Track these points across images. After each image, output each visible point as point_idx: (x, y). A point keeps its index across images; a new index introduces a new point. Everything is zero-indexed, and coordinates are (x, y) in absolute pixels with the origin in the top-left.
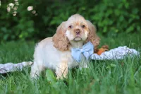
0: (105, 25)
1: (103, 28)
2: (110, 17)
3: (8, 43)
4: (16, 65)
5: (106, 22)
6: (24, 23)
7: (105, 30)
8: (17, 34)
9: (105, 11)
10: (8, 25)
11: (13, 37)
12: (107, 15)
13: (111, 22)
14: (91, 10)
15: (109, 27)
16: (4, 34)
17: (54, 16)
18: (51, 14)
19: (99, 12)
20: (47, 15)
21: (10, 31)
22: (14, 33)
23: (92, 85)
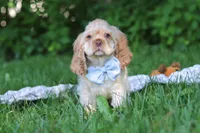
0: (170, 34)
1: (166, 39)
2: (177, 23)
3: (33, 58)
5: (172, 30)
6: (55, 30)
7: (170, 42)
8: (45, 45)
9: (171, 15)
11: (40, 49)
12: (174, 19)
13: (179, 31)
14: (150, 13)
15: (176, 37)
16: (27, 45)
19: (162, 16)
21: (36, 41)
22: (41, 45)
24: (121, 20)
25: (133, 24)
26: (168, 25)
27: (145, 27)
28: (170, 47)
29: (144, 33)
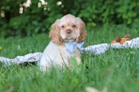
0: (129, 17)
1: (127, 20)
2: (134, 9)
3: (39, 36)
5: (130, 14)
6: (53, 16)
7: (129, 22)
8: (47, 27)
9: (129, 4)
10: (39, 18)
11: (44, 30)
12: (131, 7)
13: (135, 14)
14: (116, 4)
15: (133, 19)
16: (35, 27)
17: (81, 9)
18: (79, 7)
19: (123, 5)
20: (75, 9)
21: (41, 24)
22: (44, 26)
24: (96, 9)
25: (105, 11)
26: (128, 11)
27: (112, 13)
28: (129, 26)
29: (112, 17)
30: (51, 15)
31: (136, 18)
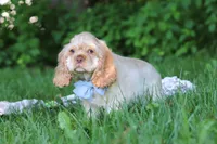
0: (144, 45)
1: (141, 49)
2: (152, 33)
4: (13, 104)
5: (147, 40)
6: (24, 41)
7: (144, 53)
8: (14, 57)
9: (145, 25)
11: (9, 62)
12: (148, 29)
13: (153, 41)
14: (124, 23)
15: (150, 47)
17: (69, 30)
18: (65, 28)
19: (135, 26)
20: (59, 30)
21: (4, 53)
22: (9, 57)
23: (127, 135)
24: (93, 30)
25: (106, 34)
26: (142, 35)
27: (118, 37)
28: (145, 58)
29: (117, 44)
30: (21, 38)
31: (155, 46)
